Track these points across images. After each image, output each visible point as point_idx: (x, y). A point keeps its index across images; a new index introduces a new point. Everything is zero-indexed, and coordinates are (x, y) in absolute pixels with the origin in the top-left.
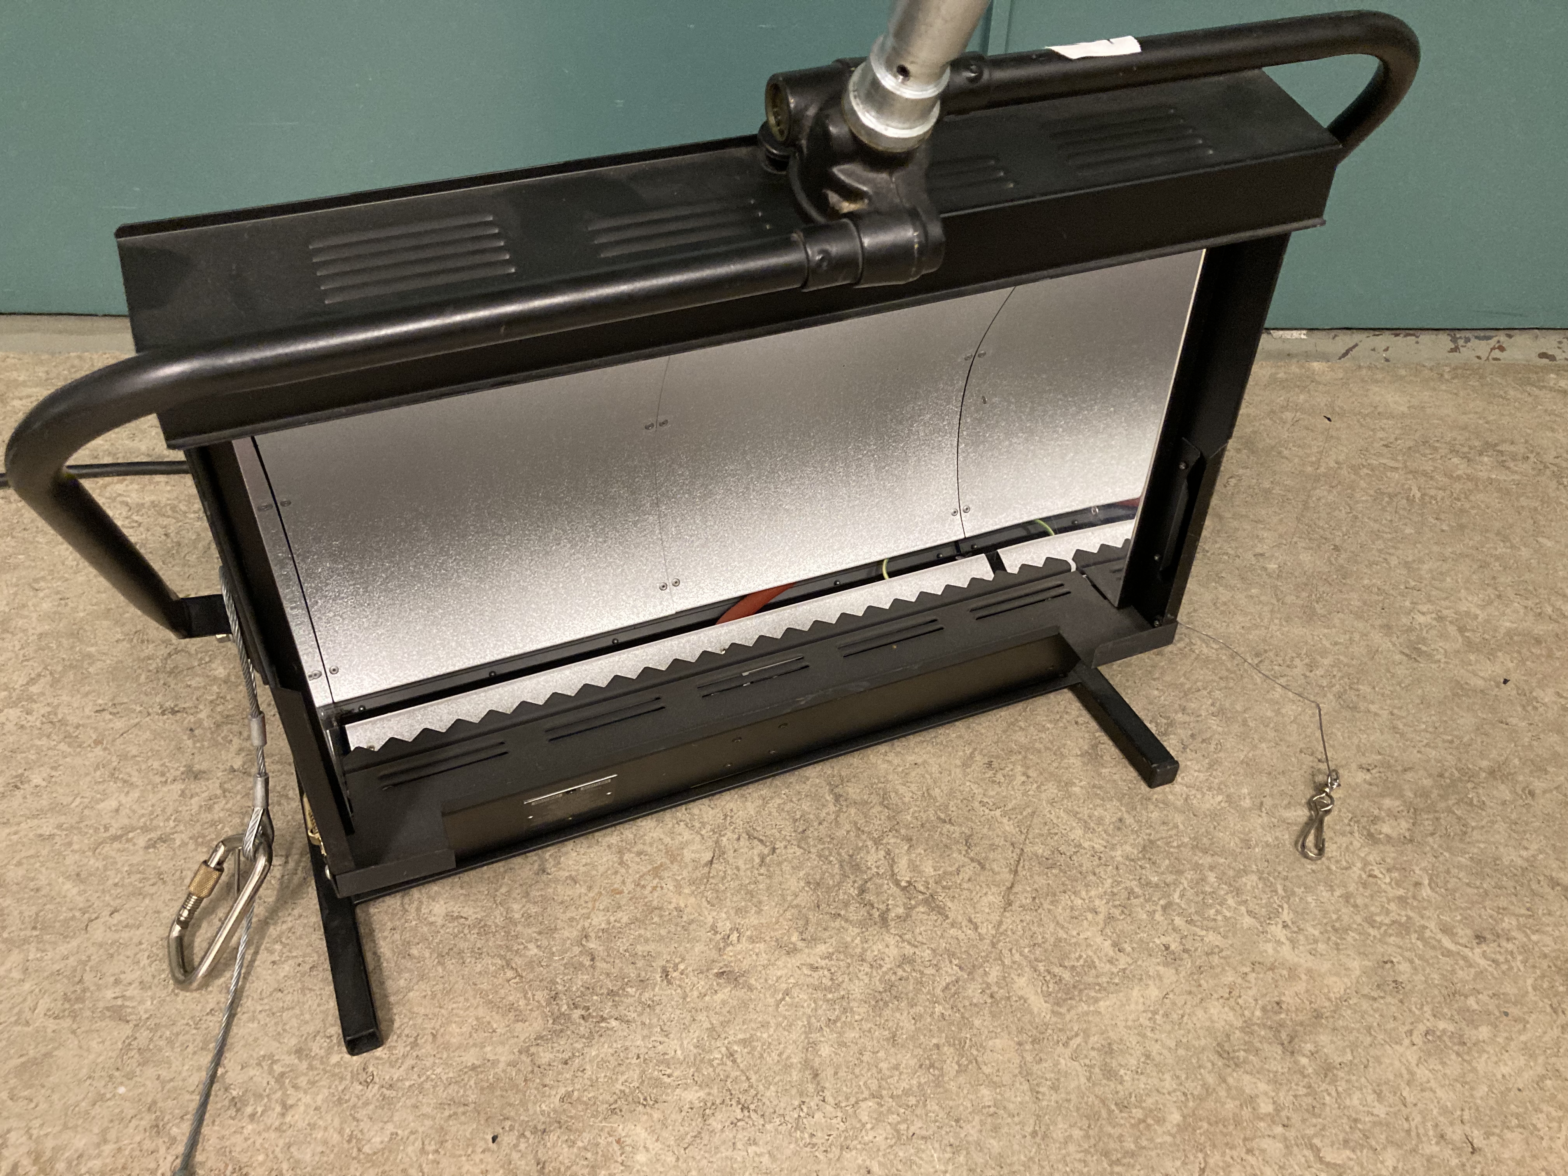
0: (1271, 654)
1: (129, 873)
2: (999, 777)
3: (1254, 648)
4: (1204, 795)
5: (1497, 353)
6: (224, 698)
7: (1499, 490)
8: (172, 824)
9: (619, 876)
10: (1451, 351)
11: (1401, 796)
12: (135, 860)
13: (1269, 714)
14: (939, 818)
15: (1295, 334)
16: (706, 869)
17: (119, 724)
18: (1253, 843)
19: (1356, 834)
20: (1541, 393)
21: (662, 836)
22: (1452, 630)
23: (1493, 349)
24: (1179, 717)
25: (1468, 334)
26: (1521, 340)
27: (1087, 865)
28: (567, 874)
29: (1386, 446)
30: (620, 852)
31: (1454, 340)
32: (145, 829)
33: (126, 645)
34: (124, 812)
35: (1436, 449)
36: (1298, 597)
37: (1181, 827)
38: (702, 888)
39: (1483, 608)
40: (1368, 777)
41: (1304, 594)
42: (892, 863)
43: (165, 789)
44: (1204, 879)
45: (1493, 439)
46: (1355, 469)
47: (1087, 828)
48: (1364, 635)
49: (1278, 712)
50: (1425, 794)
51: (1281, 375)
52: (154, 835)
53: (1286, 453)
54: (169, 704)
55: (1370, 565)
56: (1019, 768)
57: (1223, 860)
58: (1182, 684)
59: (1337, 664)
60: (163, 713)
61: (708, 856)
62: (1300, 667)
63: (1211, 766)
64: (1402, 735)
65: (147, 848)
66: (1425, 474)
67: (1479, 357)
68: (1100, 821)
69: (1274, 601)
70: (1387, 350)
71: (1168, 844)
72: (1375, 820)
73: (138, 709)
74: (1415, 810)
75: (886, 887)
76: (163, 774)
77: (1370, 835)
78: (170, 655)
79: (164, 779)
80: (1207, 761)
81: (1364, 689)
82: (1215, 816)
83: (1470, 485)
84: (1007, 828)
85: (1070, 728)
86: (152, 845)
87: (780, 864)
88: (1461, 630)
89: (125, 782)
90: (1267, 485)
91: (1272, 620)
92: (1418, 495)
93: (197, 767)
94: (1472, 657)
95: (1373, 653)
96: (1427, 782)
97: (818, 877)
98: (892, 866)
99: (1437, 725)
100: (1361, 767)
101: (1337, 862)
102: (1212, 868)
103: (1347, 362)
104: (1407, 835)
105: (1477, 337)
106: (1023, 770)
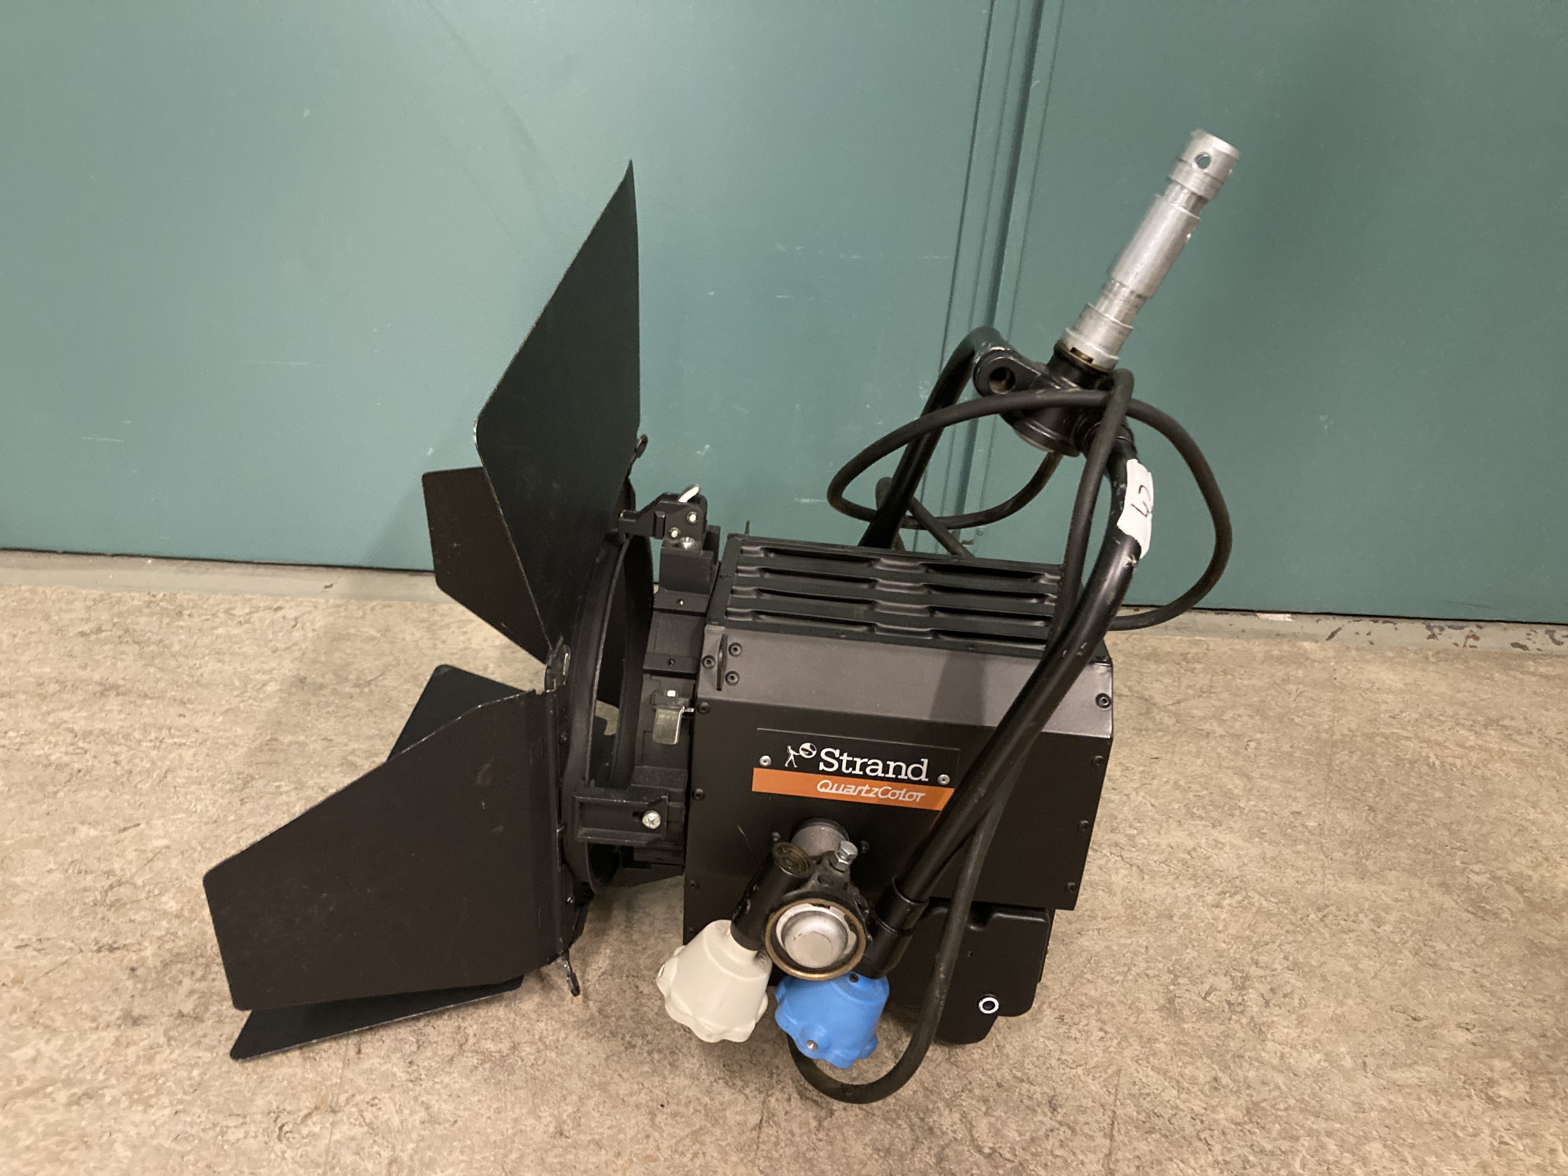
0: (1333, 909)
1: (45, 1135)
2: (1074, 1032)
3: (1314, 903)
4: (1300, 1053)
5: (1471, 641)
6: (175, 934)
7: (1514, 760)
8: (101, 1076)
9: (651, 1140)
10: (1430, 637)
11: (1509, 1057)
12: (52, 1118)
13: (1348, 969)
14: (1015, 1077)
15: (1280, 617)
16: (755, 1134)
17: (44, 962)
18: (1367, 1106)
19: (1475, 1098)
20: (1527, 678)
21: (700, 1095)
22: (1510, 889)
23: (1468, 637)
24: (1254, 971)
25: (1442, 624)
26: (1490, 630)
27: (1189, 1130)
28: (589, 1138)
29: (1393, 717)
30: (653, 1115)
31: (1429, 628)
32: (68, 1083)
33: (58, 876)
34: (44, 1062)
35: (1442, 722)
36: (1345, 854)
37: (1283, 1087)
38: (752, 1156)
39: (1534, 869)
40: (1469, 1036)
41: (1351, 852)
42: (970, 1127)
43: (95, 1036)
44: (1323, 1146)
45: (1493, 714)
46: (1370, 737)
47: (1180, 1089)
48: (1424, 893)
49: (1356, 968)
50: (1534, 1056)
51: (1275, 652)
52: (77, 1090)
53: (1297, 720)
54: (107, 940)
55: (1410, 825)
56: (1093, 1023)
57: (1338, 1126)
58: (1249, 938)
59: (1403, 920)
60: (99, 950)
61: (754, 1119)
62: (1366, 924)
63: (1300, 1023)
64: (1492, 993)
65: (69, 1104)
66: (1439, 744)
67: (1456, 644)
68: (1194, 1081)
69: (1322, 857)
70: (1369, 634)
71: (1273, 1106)
72: (1491, 1082)
73: (69, 944)
74: (1528, 1071)
75: (967, 1154)
76: (94, 1019)
77: (1490, 1099)
78: (111, 887)
79: (94, 1025)
80: (1294, 1016)
81: (1440, 946)
82: (1318, 1076)
83: (1485, 756)
84: (1093, 1088)
85: (1140, 981)
86: (75, 1101)
87: (840, 1128)
88: (1520, 890)
89: (47, 1027)
90: (1286, 748)
91: (1325, 875)
92: (1437, 763)
93: (136, 1012)
94: (1539, 917)
95: (1439, 910)
96: (1534, 1043)
97: (887, 1142)
98: (970, 1131)
99: (1525, 983)
100: (1459, 1026)
101: (1463, 1128)
102: (1329, 1134)
103: (1334, 643)
104: (1528, 1098)
105: (1450, 627)
106: (1099, 1024)
